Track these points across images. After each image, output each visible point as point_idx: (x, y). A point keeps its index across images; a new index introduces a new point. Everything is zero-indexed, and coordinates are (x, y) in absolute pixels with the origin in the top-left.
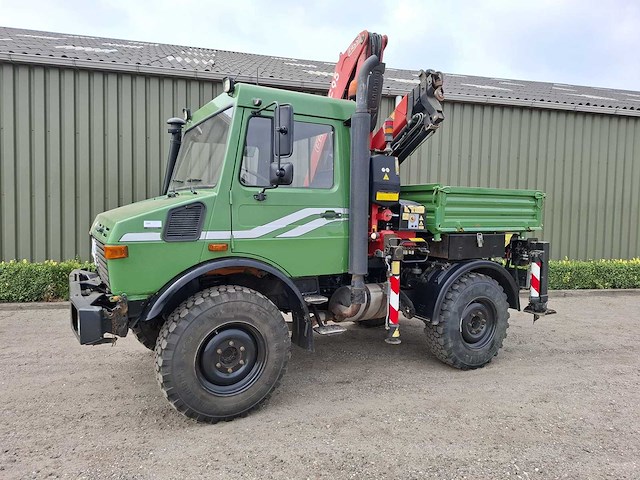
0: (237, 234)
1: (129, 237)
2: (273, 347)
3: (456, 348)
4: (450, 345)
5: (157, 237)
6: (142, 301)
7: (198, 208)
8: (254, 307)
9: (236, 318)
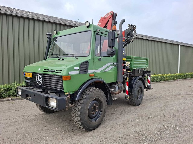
0: (96, 71)
1: (71, 73)
2: (104, 105)
3: (136, 100)
4: (135, 99)
5: (77, 72)
6: (73, 94)
7: (87, 63)
8: (100, 93)
9: (96, 97)
